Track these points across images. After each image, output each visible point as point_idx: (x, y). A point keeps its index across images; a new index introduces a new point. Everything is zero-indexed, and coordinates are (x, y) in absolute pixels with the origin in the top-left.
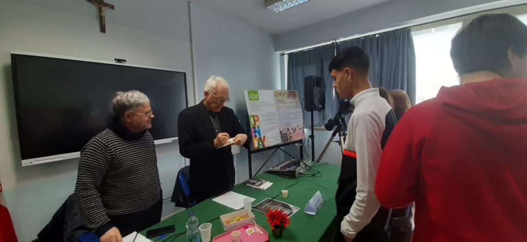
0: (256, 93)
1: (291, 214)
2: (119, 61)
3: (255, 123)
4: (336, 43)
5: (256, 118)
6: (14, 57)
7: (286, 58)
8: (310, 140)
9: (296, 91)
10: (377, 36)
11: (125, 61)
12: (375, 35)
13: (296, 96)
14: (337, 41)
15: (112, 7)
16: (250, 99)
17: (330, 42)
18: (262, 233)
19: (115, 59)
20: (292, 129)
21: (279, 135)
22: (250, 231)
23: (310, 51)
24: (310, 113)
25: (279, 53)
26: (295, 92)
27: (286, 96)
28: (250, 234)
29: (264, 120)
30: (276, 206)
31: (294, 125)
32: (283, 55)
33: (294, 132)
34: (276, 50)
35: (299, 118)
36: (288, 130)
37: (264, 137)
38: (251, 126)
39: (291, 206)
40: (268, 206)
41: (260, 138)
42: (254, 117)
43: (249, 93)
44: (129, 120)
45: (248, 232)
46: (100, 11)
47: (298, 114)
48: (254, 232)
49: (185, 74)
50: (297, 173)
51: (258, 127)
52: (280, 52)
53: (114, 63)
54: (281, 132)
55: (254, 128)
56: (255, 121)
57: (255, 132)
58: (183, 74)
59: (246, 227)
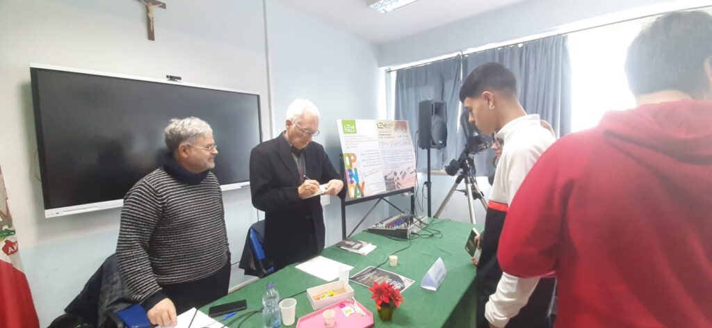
0: (353, 123)
1: (402, 288)
2: (172, 78)
3: (351, 165)
4: (463, 55)
5: (352, 158)
6: (34, 72)
7: (394, 75)
8: (426, 188)
9: (407, 121)
10: (520, 46)
11: (180, 78)
12: (517, 44)
13: (406, 128)
14: (464, 53)
15: (164, 6)
16: (345, 132)
17: (455, 55)
18: (364, 314)
19: (167, 77)
20: (401, 173)
21: (383, 180)
22: (347, 310)
23: (426, 67)
24: (426, 151)
25: (383, 69)
26: (405, 123)
27: (393, 128)
28: (347, 315)
29: (364, 160)
30: (381, 277)
31: (403, 168)
32: (390, 71)
33: (403, 177)
34: (380, 65)
35: (410, 157)
36: (395, 174)
37: (363, 183)
38: (346, 168)
39: (403, 278)
40: (371, 277)
41: (357, 184)
42: (349, 155)
43: (344, 123)
44: (184, 155)
45: (345, 313)
46: (148, 11)
47: (410, 153)
48: (353, 312)
49: (258, 96)
50: (409, 232)
51: (355, 169)
52: (386, 68)
53: (166, 81)
54: (386, 177)
55: (350, 170)
56: (351, 161)
57: (351, 176)
58: (256, 98)
59: (342, 305)
